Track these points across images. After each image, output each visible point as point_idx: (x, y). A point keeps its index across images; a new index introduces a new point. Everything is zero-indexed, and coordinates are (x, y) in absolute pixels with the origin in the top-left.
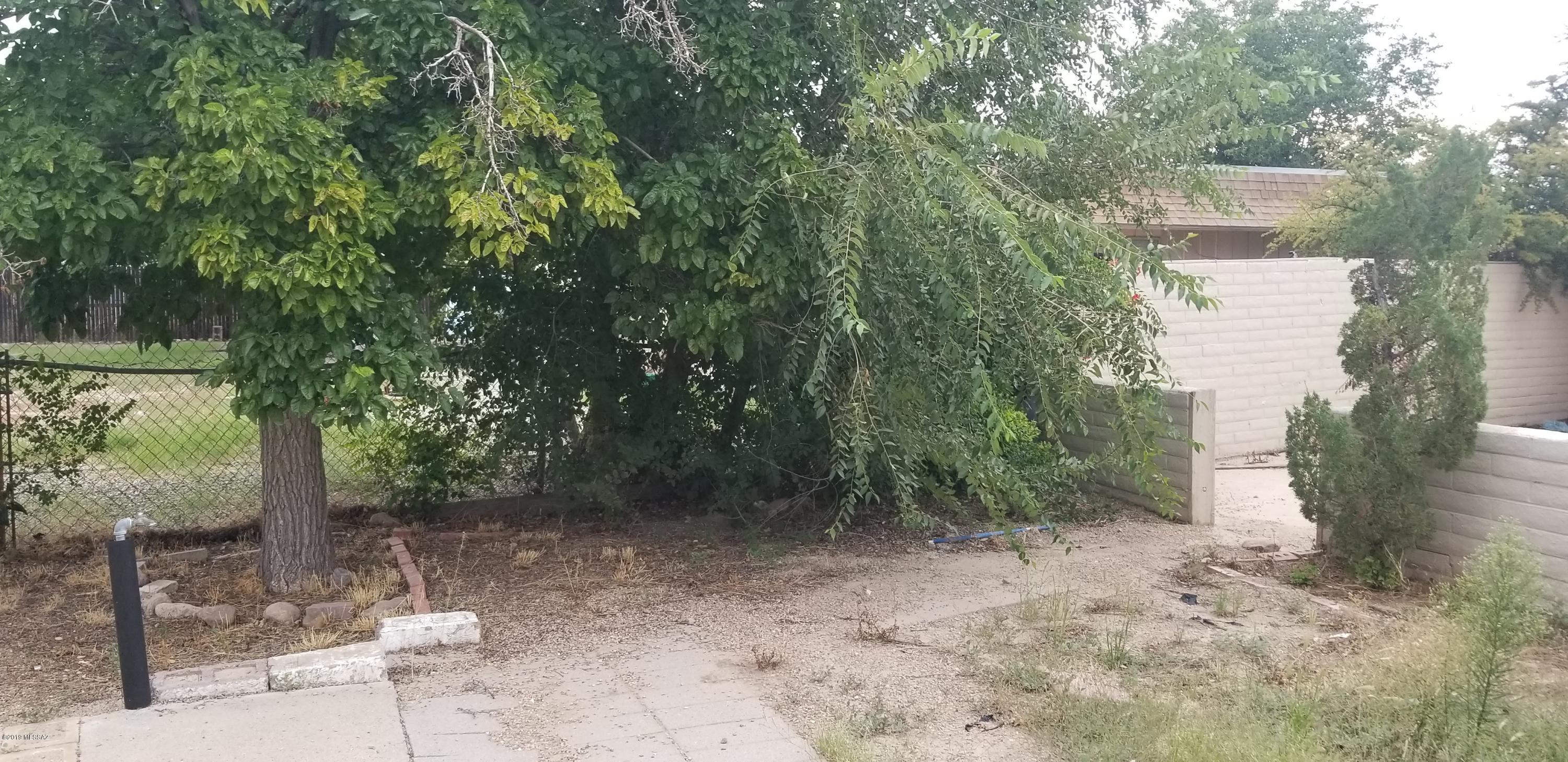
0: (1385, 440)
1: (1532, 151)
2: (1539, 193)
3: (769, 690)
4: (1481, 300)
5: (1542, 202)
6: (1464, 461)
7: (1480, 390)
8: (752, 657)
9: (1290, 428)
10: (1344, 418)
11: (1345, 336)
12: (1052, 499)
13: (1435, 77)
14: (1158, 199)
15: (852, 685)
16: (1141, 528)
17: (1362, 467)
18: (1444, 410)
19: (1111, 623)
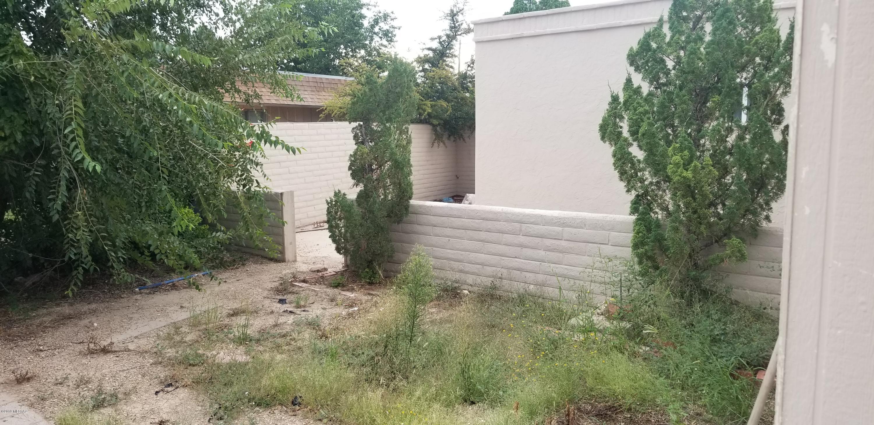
0: (371, 212)
1: (433, 72)
2: (437, 92)
3: (25, 395)
4: (409, 142)
5: (438, 96)
6: (405, 219)
7: (410, 185)
8: (12, 377)
9: (328, 208)
10: (352, 201)
11: (351, 161)
12: (210, 256)
13: (394, 33)
14: (257, 89)
15: (83, 382)
16: (259, 267)
17: (361, 225)
18: (395, 195)
19: (241, 320)
